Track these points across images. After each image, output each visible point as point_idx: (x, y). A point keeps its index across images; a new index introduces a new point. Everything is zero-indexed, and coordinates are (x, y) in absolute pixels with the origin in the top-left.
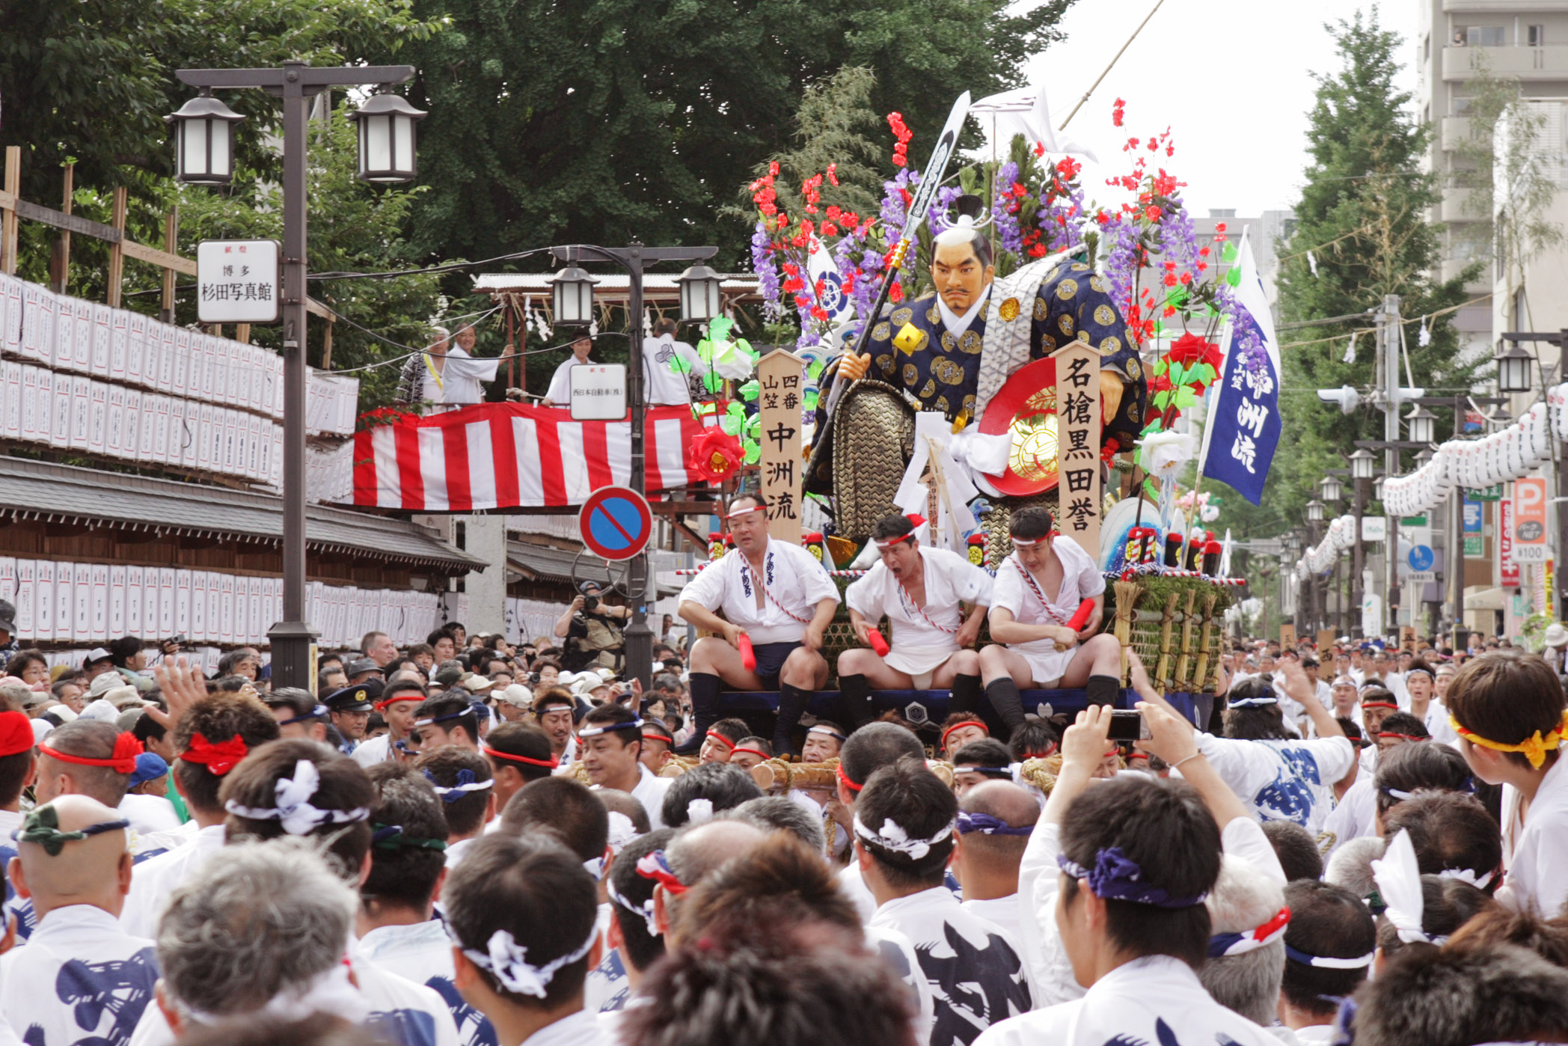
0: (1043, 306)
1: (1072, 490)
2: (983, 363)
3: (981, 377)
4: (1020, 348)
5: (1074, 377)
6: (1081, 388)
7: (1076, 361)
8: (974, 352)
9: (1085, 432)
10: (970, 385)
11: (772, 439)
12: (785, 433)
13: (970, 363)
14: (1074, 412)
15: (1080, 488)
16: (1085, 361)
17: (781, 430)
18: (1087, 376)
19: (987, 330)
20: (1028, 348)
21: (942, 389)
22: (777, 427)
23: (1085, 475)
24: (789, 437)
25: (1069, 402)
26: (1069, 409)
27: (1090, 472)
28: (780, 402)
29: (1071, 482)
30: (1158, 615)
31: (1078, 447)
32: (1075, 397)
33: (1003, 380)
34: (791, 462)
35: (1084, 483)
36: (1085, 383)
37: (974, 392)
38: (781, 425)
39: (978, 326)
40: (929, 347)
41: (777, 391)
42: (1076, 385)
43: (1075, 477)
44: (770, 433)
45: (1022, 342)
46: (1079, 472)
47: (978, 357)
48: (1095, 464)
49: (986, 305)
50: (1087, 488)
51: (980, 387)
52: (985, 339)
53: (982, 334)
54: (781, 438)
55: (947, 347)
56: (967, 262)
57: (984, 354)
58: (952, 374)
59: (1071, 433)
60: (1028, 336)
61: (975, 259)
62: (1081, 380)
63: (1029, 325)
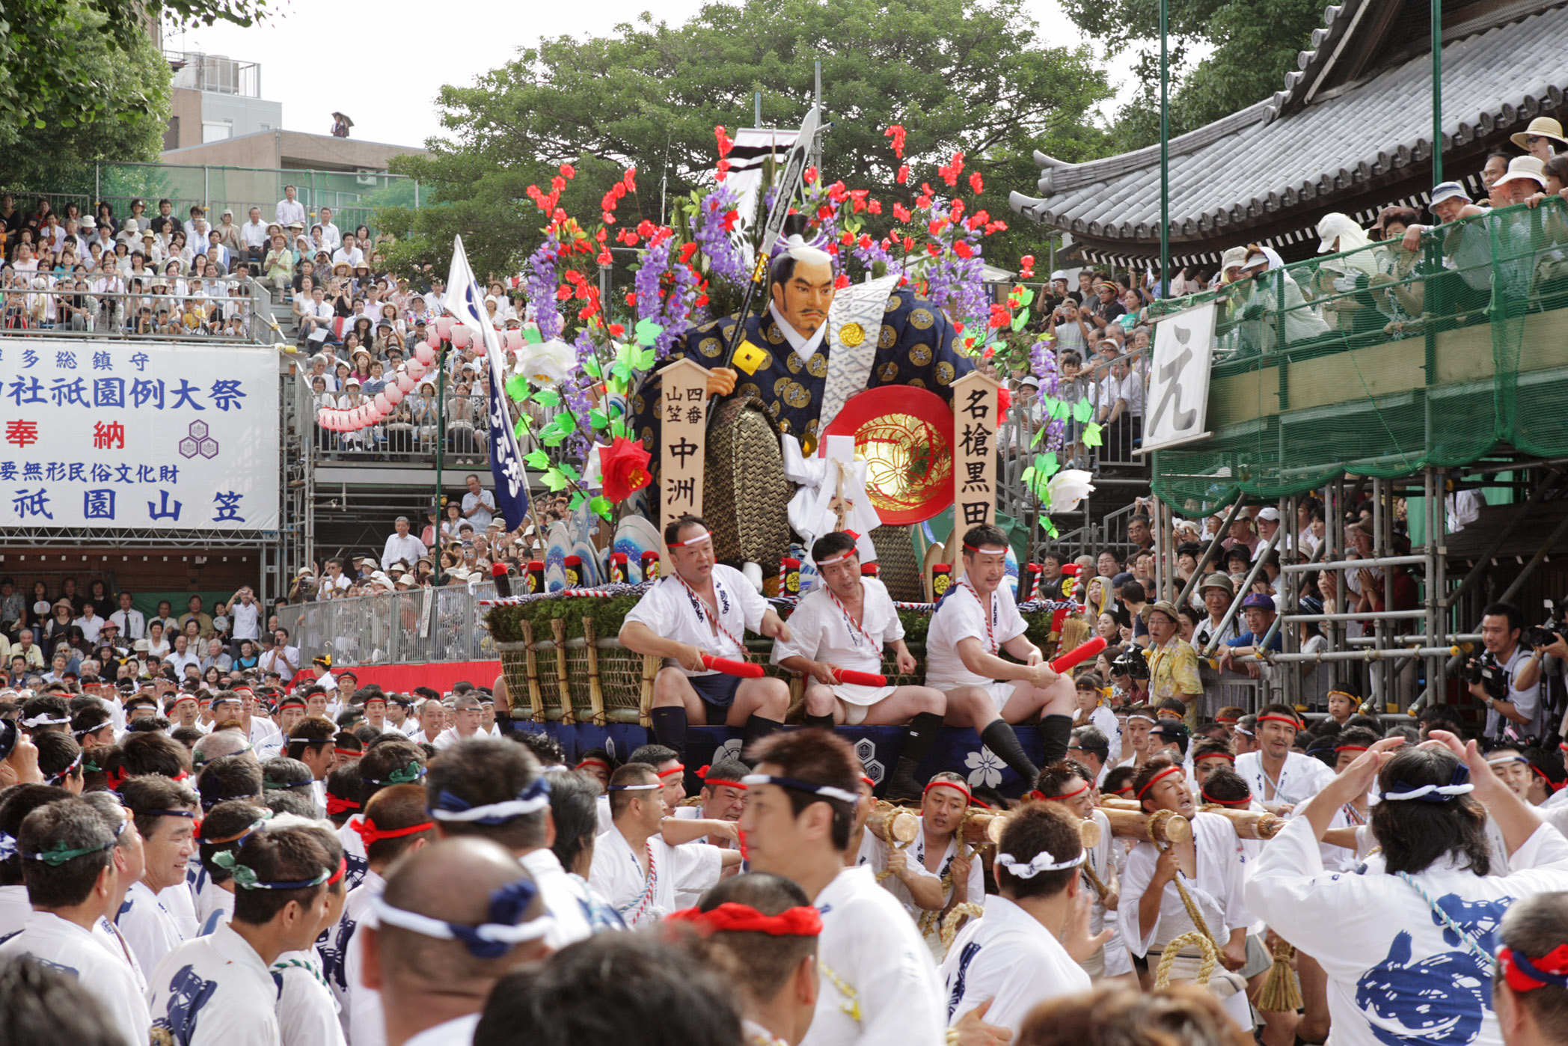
0: (892, 334)
2: (827, 388)
3: (824, 401)
4: (860, 375)
5: (972, 408)
6: (979, 420)
7: (975, 392)
8: (821, 375)
9: (982, 464)
10: (814, 410)
11: (674, 454)
12: (688, 449)
13: (815, 384)
14: (972, 444)
16: (983, 393)
17: (683, 445)
18: (985, 409)
19: (831, 354)
20: (868, 375)
21: (787, 411)
22: (679, 442)
23: (981, 508)
24: (691, 453)
25: (968, 433)
26: (967, 441)
27: (986, 505)
28: (683, 415)
29: (967, 514)
31: (975, 479)
32: (973, 429)
34: (693, 480)
35: (979, 517)
36: (983, 415)
37: (818, 417)
38: (683, 440)
39: (824, 349)
40: (772, 368)
41: (681, 404)
42: (975, 416)
43: (971, 509)
44: (672, 447)
45: (863, 368)
46: (975, 505)
47: (823, 381)
48: (991, 498)
49: (828, 329)
51: (823, 412)
52: (830, 363)
53: (827, 357)
54: (683, 453)
55: (793, 369)
56: (827, 283)
57: (829, 379)
58: (797, 396)
59: (968, 465)
60: (871, 363)
62: (979, 412)
63: (873, 352)
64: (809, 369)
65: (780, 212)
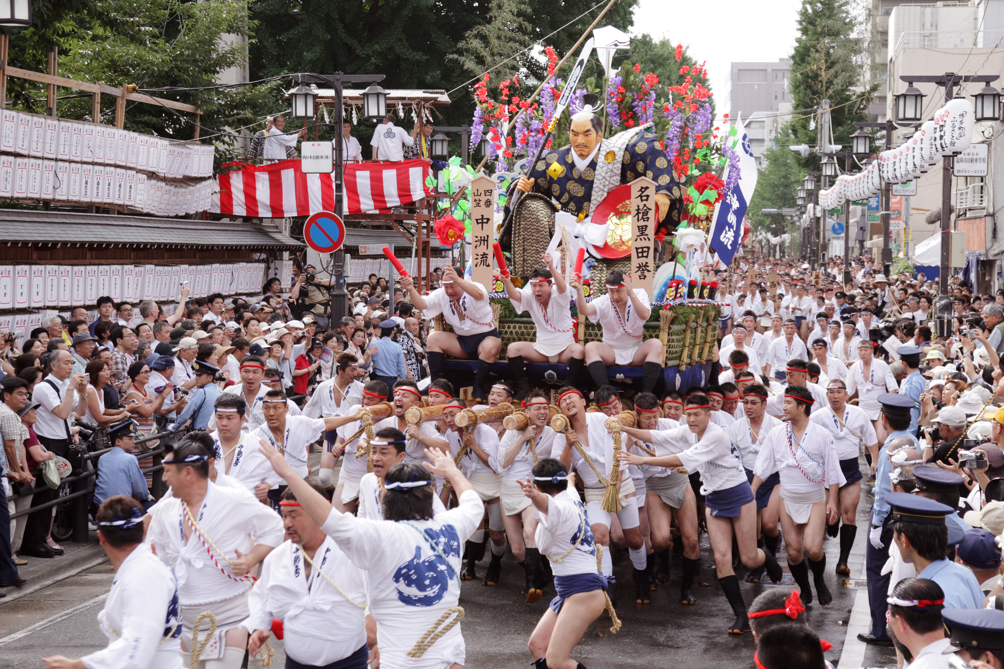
0: (628, 156)
1: (638, 257)
2: (594, 186)
3: (593, 193)
4: (615, 178)
5: (641, 196)
6: (644, 202)
7: (642, 188)
8: (590, 179)
9: (646, 226)
10: (587, 197)
11: (478, 223)
12: (485, 221)
13: (588, 185)
14: (641, 215)
15: (643, 256)
16: (647, 188)
17: (482, 219)
18: (648, 196)
19: (597, 167)
20: (619, 178)
21: (572, 198)
22: (480, 217)
23: (645, 249)
24: (487, 223)
25: (638, 210)
26: (638, 214)
27: (648, 248)
28: (482, 203)
29: (638, 253)
30: (684, 326)
31: (642, 234)
32: (641, 207)
33: (605, 195)
34: (488, 236)
35: (645, 254)
36: (647, 200)
37: (589, 200)
38: (483, 216)
39: (593, 165)
40: (566, 175)
41: (481, 198)
42: (642, 200)
43: (640, 250)
44: (477, 220)
45: (616, 175)
46: (642, 248)
47: (592, 182)
48: (651, 244)
49: (598, 154)
50: (647, 257)
51: (592, 198)
52: (597, 172)
53: (594, 169)
54: (482, 223)
55: (576, 176)
56: (588, 131)
57: (595, 181)
58: (578, 191)
59: (638, 227)
60: (619, 172)
61: (592, 129)
62: (644, 198)
63: (620, 166)
64: (583, 176)
65: (566, 94)
